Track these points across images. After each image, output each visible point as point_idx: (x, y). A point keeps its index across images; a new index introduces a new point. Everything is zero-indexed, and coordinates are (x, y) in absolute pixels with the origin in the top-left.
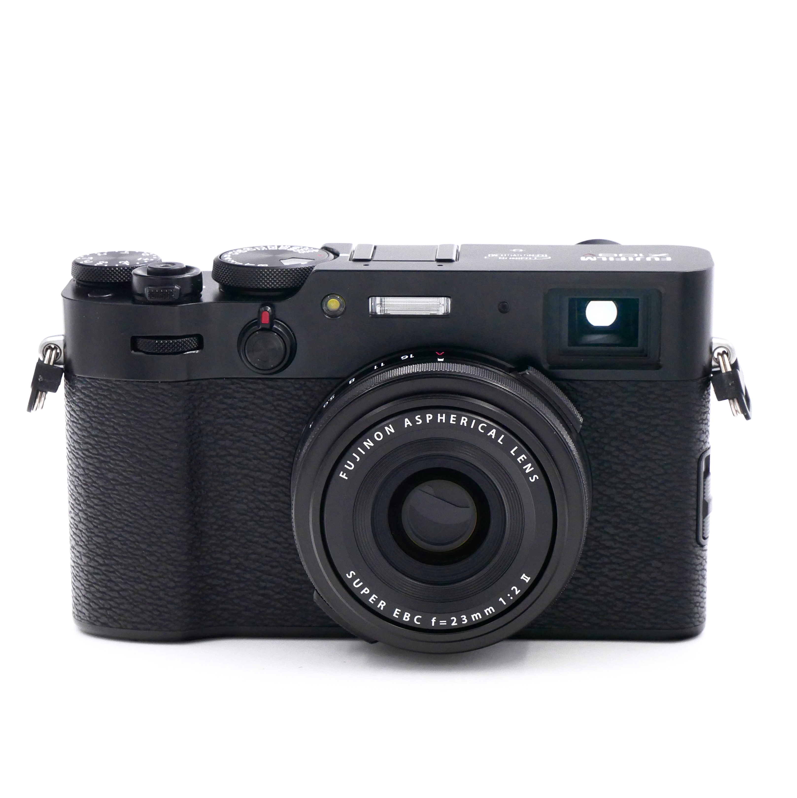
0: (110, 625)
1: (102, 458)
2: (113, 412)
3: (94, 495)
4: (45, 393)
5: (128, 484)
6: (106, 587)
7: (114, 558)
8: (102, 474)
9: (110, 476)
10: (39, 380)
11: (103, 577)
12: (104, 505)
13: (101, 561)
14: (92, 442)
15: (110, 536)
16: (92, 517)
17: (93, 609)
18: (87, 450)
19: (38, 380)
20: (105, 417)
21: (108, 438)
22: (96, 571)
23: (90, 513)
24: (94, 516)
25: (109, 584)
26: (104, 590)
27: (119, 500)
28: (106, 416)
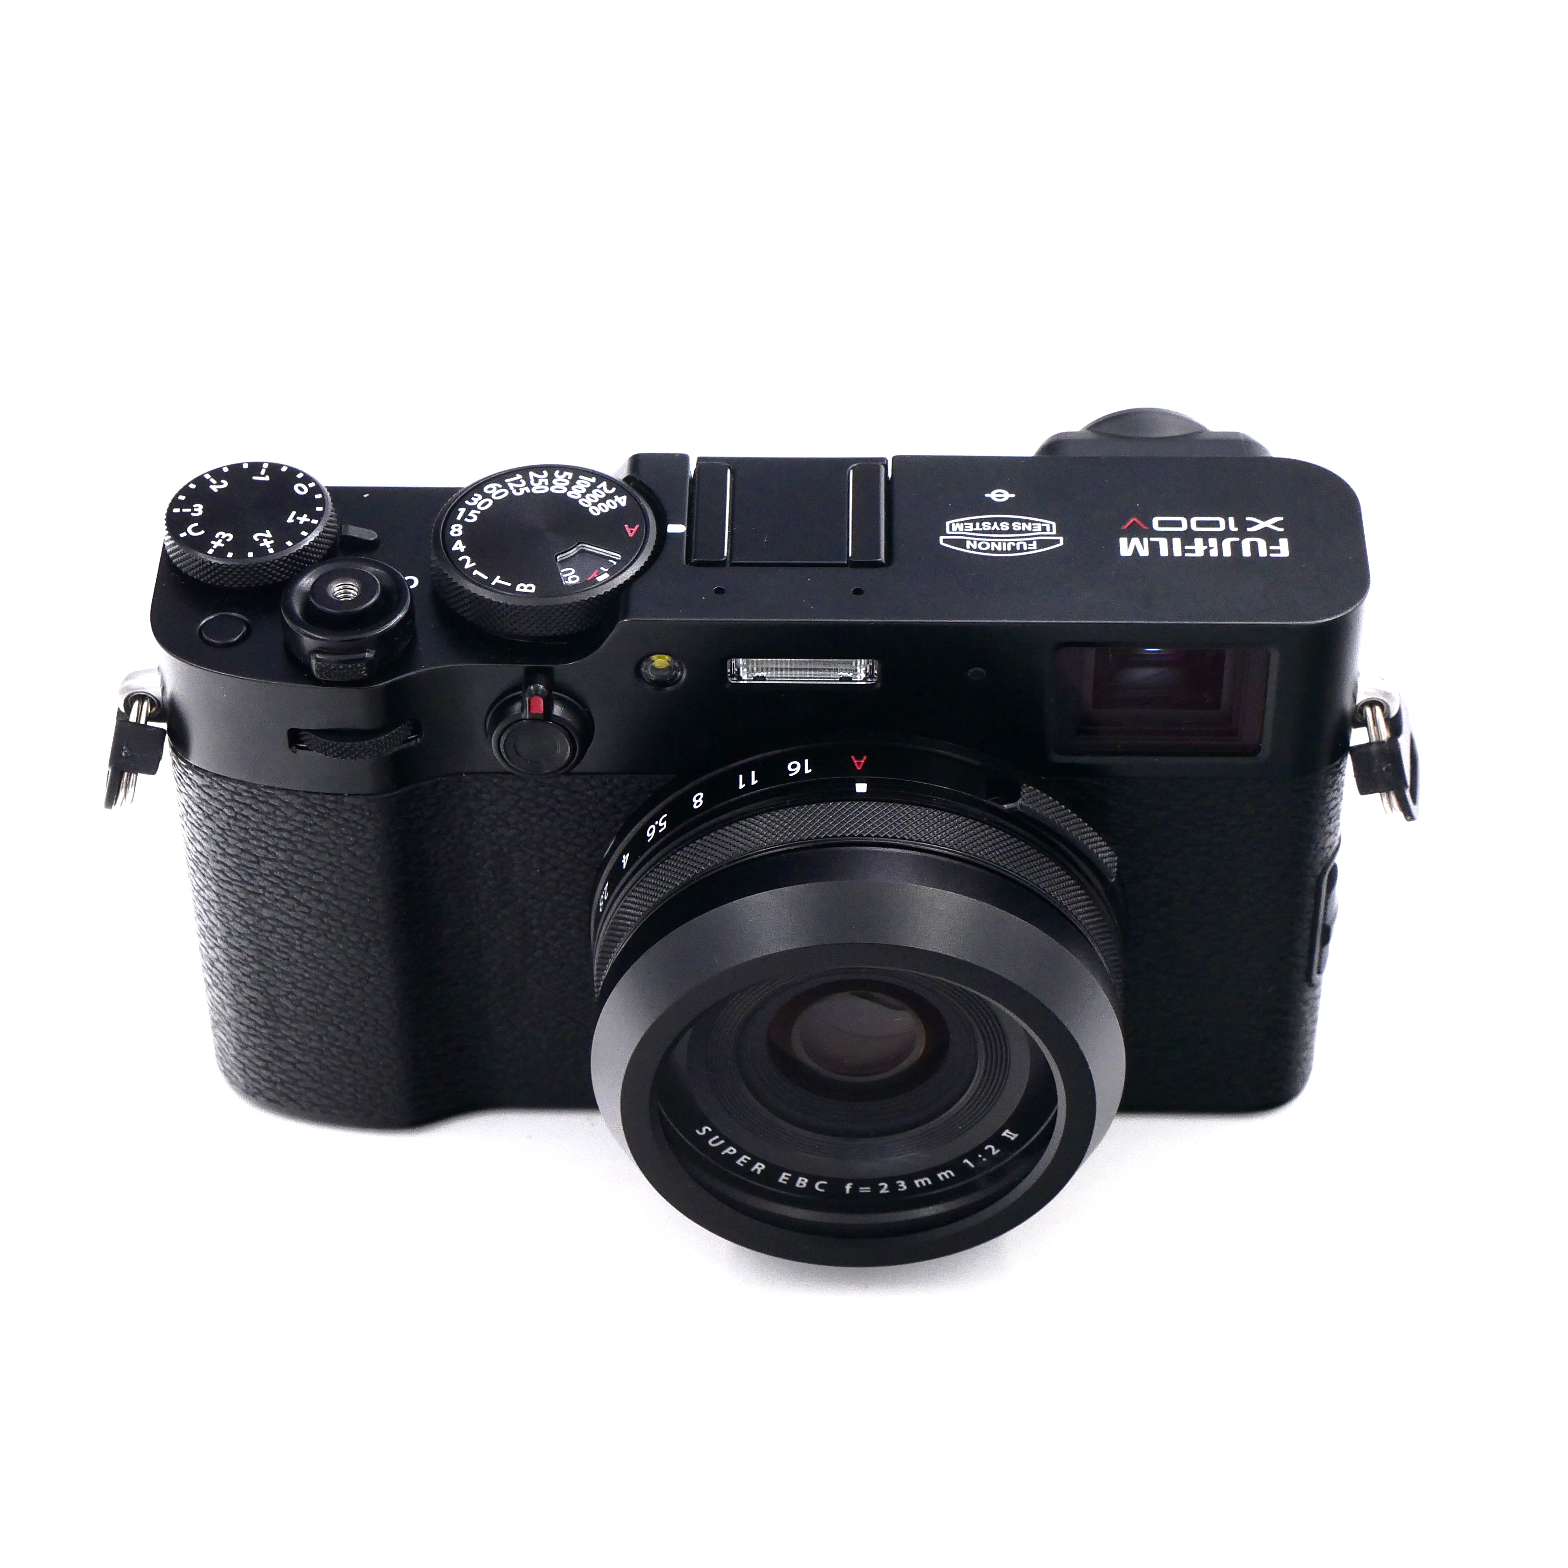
0: (284, 1104)
1: (249, 888)
2: (264, 828)
3: (239, 933)
4: (135, 775)
5: (299, 928)
6: (271, 1055)
7: (283, 1020)
8: (251, 908)
9: (265, 913)
10: (123, 754)
11: (265, 1042)
12: (258, 950)
13: (261, 1022)
14: (229, 863)
15: (272, 991)
16: (240, 962)
17: (253, 1079)
18: (222, 872)
19: (121, 754)
20: (250, 834)
21: (258, 863)
22: (252, 1032)
23: (236, 956)
24: (242, 962)
25: (276, 1052)
26: (269, 1058)
27: (284, 946)
28: (252, 833)
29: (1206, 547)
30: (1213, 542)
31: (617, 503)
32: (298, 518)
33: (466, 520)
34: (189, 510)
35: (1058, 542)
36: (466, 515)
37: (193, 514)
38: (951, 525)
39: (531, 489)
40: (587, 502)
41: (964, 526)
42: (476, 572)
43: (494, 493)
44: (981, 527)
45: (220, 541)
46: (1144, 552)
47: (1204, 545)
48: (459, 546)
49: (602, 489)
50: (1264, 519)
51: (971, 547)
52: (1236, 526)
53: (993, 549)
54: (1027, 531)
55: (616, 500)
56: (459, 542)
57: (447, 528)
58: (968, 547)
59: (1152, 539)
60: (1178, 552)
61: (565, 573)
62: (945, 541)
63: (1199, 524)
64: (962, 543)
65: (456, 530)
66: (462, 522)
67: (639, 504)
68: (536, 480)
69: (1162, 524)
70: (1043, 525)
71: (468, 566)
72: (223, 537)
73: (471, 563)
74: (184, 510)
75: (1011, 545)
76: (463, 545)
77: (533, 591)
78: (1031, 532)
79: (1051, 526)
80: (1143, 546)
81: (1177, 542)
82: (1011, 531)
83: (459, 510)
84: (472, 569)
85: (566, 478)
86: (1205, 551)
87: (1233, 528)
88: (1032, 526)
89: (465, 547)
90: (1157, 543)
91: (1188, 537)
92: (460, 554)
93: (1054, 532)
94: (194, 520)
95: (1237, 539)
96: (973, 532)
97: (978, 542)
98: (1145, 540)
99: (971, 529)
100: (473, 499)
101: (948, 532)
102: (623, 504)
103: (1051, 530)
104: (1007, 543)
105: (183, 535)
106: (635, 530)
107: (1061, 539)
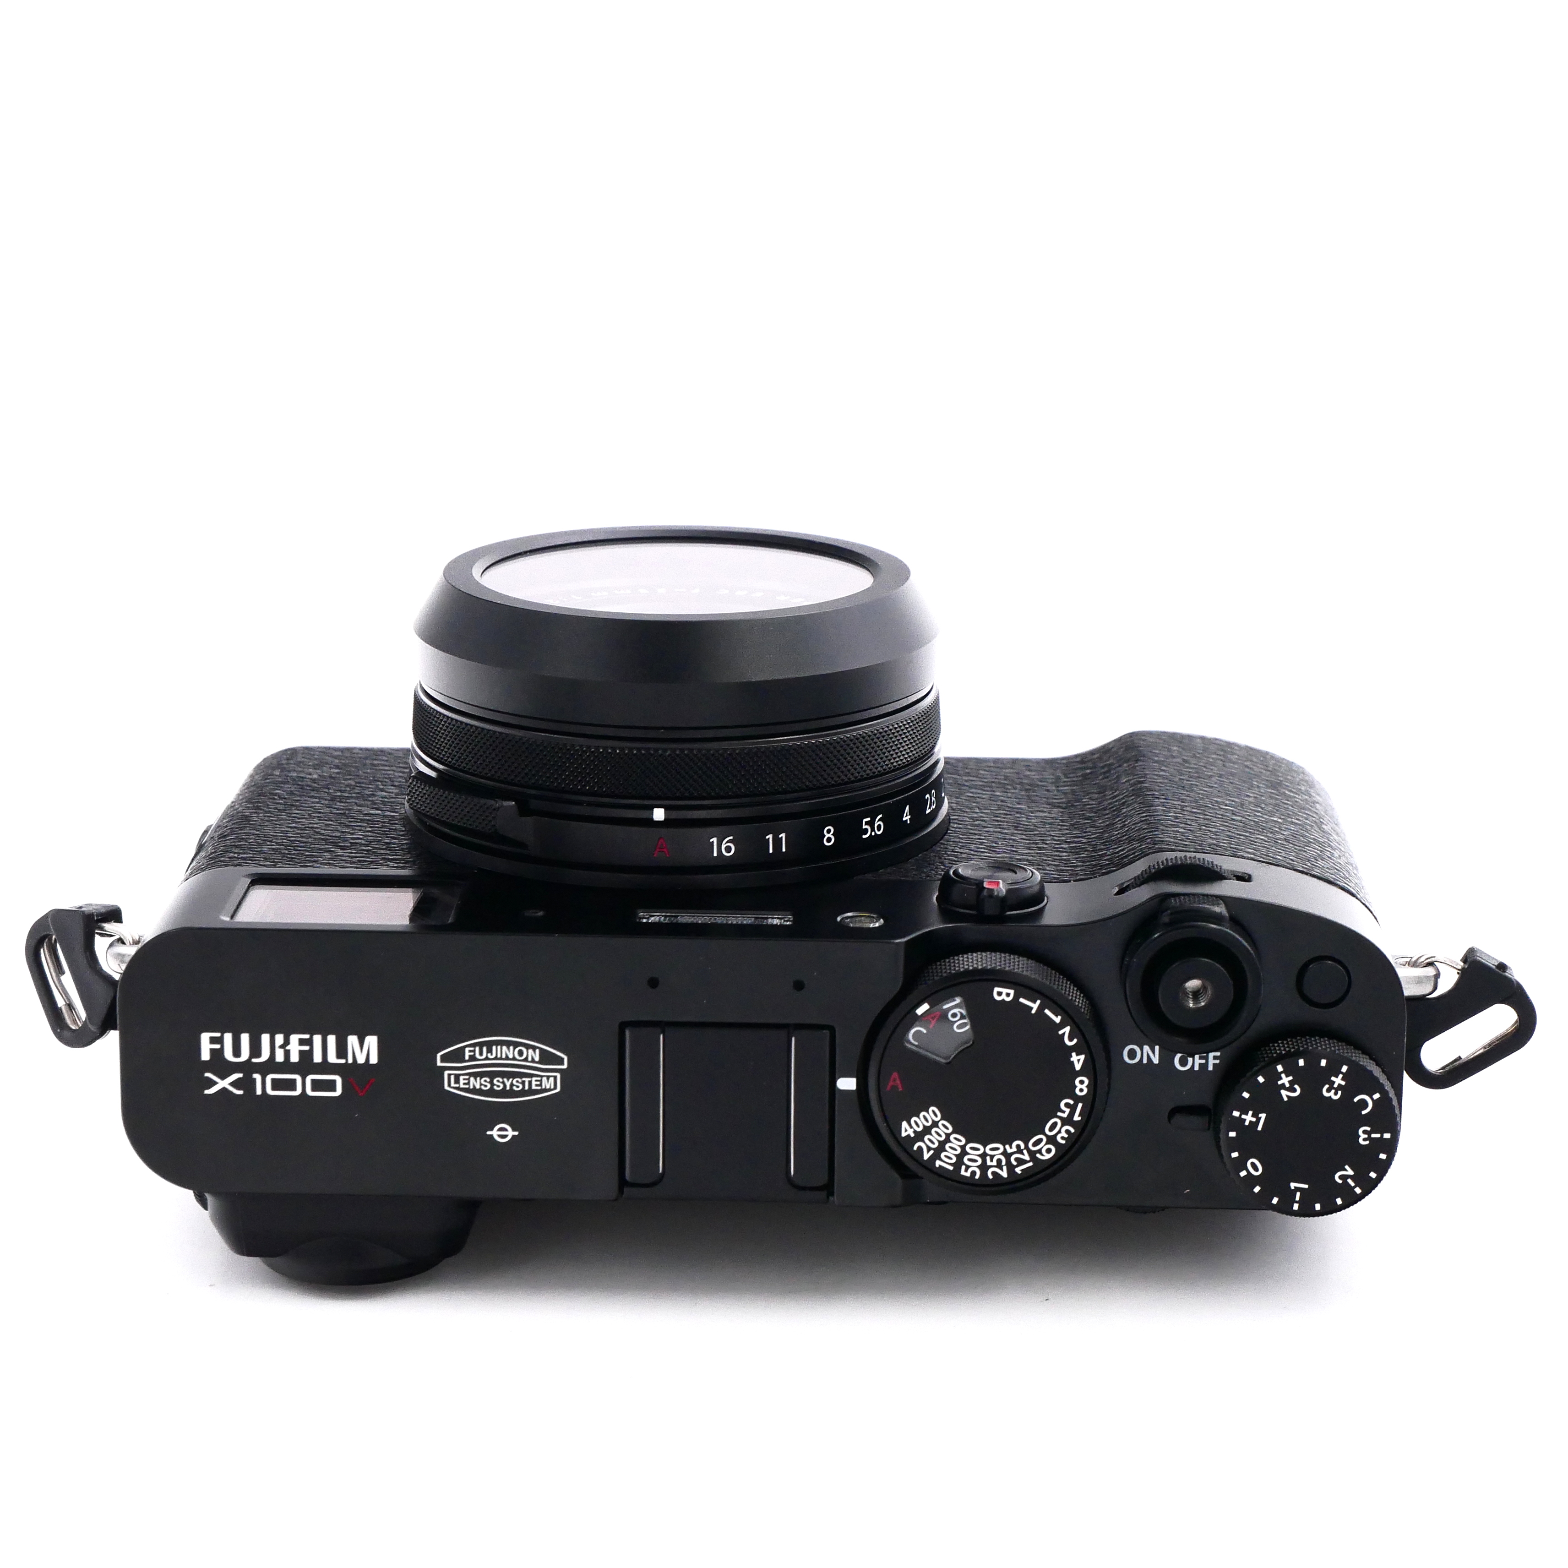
29: (288, 1048)
30: (280, 1057)
31: (911, 1127)
32: (1254, 1120)
33: (1072, 1102)
34: (1373, 1136)
35: (444, 1059)
36: (1073, 1108)
37: (1368, 1129)
38: (555, 1088)
39: (1005, 1149)
40: (945, 1128)
41: (541, 1085)
42: (1058, 1020)
43: (1044, 1146)
44: (523, 1083)
45: (1336, 1086)
46: (352, 1040)
47: (289, 1051)
48: (1078, 1061)
49: (929, 1149)
50: (224, 1090)
51: (534, 1051)
52: (255, 1079)
53: (511, 1048)
54: (475, 1075)
55: (912, 1130)
56: (1078, 1067)
57: (1093, 1087)
58: (537, 1051)
59: (343, 1061)
60: (317, 1039)
61: (964, 1025)
62: (560, 1061)
63: (291, 1085)
64: (546, 1058)
65: (1082, 1086)
66: (1077, 1099)
67: (888, 1125)
68: (999, 1165)
69: (331, 1086)
70: (457, 1085)
71: (1067, 1030)
72: (1333, 1091)
73: (1064, 1034)
74: (1378, 1136)
75: (492, 1054)
76: (1073, 1061)
77: (996, 990)
78: (470, 1074)
79: (449, 1085)
80: (353, 1047)
81: (317, 1058)
82: (492, 1075)
83: (1080, 1118)
84: (1062, 1025)
85: (968, 1167)
86: (289, 1044)
87: (257, 1077)
88: (468, 1083)
89: (1072, 1059)
90: (339, 1057)
91: (306, 1065)
92: (1078, 1049)
93: (446, 1073)
94: (1366, 1120)
95: (254, 1060)
96: (531, 1076)
97: (526, 1060)
98: (350, 1061)
99: (534, 1079)
100: (1066, 1136)
101: (558, 1075)
102: (904, 1124)
103: (449, 1075)
104: (496, 1058)
105: (1377, 1096)
106: (891, 1083)
107: (439, 1064)
